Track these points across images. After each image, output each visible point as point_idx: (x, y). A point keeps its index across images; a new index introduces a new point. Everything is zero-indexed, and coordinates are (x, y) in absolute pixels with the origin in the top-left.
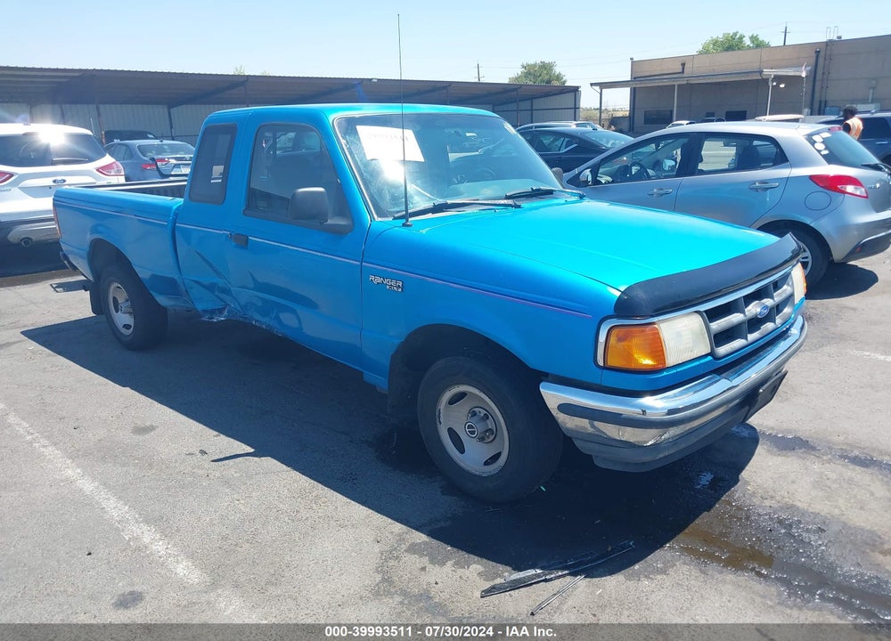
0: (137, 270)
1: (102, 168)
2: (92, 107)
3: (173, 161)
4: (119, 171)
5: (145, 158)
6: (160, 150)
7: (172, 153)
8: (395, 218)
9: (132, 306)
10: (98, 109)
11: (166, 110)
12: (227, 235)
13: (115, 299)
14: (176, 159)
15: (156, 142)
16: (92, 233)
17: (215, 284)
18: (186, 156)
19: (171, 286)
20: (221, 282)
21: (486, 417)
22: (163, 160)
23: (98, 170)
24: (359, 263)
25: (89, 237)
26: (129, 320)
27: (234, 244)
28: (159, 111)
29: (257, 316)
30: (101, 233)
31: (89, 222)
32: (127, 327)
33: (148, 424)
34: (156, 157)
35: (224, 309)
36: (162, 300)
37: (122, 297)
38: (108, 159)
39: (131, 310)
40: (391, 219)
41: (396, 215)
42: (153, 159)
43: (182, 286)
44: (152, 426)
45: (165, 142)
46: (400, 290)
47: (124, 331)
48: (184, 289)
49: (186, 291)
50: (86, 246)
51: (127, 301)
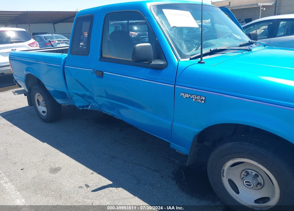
0: (47, 87)
1: (30, 44)
2: (27, 25)
3: (57, 42)
4: (37, 45)
5: (47, 41)
6: (52, 38)
7: (56, 39)
8: (191, 59)
9: (46, 103)
10: (29, 25)
11: (53, 25)
12: (91, 71)
13: (38, 100)
14: (58, 41)
15: (50, 35)
16: (26, 71)
17: (85, 94)
18: (62, 40)
19: (63, 95)
20: (88, 94)
21: (256, 176)
22: (53, 41)
23: (29, 45)
24: (173, 86)
25: (25, 73)
26: (45, 109)
27: (95, 75)
28: (51, 25)
29: (106, 110)
30: (29, 71)
31: (25, 66)
32: (44, 112)
33: (57, 166)
34: (51, 40)
35: (89, 105)
36: (59, 101)
37: (41, 99)
38: (32, 41)
39: (45, 105)
40: (188, 59)
41: (192, 57)
42: (50, 41)
43: (69, 96)
44: (59, 168)
45: (54, 35)
46: (203, 102)
47: (43, 114)
48: (70, 97)
49: (71, 97)
50: (24, 77)
51: (43, 101)
